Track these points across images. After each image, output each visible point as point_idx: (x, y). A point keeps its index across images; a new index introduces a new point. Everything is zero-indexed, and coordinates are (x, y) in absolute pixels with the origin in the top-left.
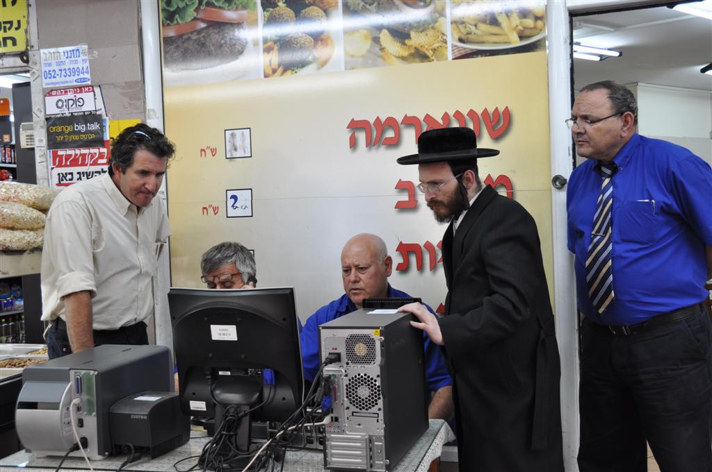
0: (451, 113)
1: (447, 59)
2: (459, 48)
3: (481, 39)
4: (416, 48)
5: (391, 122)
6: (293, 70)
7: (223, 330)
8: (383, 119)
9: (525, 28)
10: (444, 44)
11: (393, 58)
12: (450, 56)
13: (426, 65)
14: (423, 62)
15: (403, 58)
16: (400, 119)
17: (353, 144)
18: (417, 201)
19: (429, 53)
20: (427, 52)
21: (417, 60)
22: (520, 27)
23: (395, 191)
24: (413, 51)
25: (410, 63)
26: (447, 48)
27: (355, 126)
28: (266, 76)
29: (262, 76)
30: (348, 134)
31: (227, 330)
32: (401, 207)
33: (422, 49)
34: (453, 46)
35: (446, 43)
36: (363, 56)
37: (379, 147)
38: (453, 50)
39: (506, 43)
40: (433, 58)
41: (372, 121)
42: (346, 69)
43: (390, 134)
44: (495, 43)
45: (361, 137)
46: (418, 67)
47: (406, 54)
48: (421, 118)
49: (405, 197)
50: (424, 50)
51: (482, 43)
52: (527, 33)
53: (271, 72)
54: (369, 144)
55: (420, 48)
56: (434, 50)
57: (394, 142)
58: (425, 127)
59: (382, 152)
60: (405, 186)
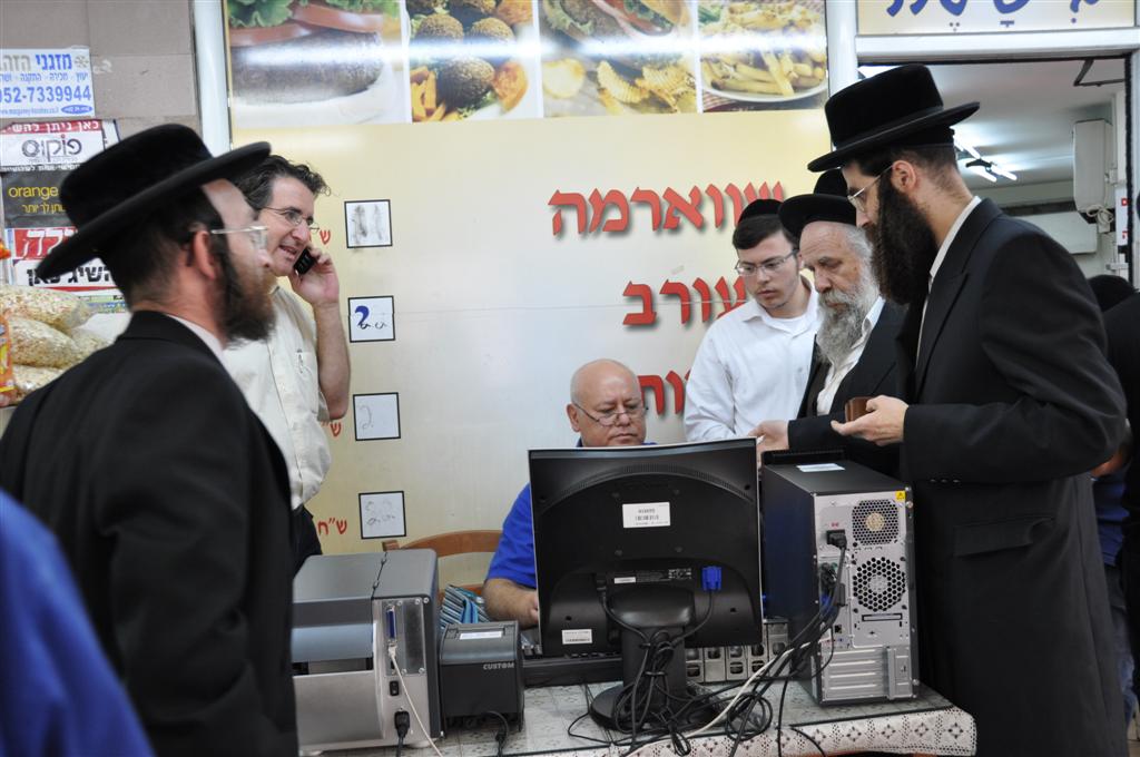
0: (703, 188)
1: (695, 110)
2: (711, 96)
3: (742, 86)
4: (651, 92)
5: (616, 198)
6: (461, 113)
7: (646, 511)
8: (604, 193)
9: (801, 76)
10: (691, 90)
11: (618, 103)
12: (700, 108)
13: (665, 117)
14: (662, 112)
15: (633, 105)
16: (629, 194)
17: (559, 228)
18: (655, 314)
19: (671, 101)
20: (667, 99)
21: (653, 109)
22: (794, 75)
23: (623, 299)
24: (647, 96)
25: (642, 113)
26: (695, 95)
27: (562, 201)
28: (415, 120)
29: (409, 118)
30: (550, 214)
31: (653, 510)
32: (633, 322)
33: (659, 94)
34: (704, 93)
35: (693, 87)
36: (571, 99)
37: (598, 234)
38: (704, 99)
39: (776, 94)
40: (676, 108)
41: (587, 195)
42: (546, 116)
43: (615, 215)
44: (761, 93)
45: (571, 218)
46: (654, 118)
47: (637, 99)
48: (660, 193)
49: (638, 308)
50: (663, 96)
51: (745, 91)
52: (803, 82)
53: (423, 114)
54: (584, 229)
55: (656, 92)
56: (677, 97)
57: (622, 229)
58: (666, 207)
59: (603, 242)
60: (638, 292)
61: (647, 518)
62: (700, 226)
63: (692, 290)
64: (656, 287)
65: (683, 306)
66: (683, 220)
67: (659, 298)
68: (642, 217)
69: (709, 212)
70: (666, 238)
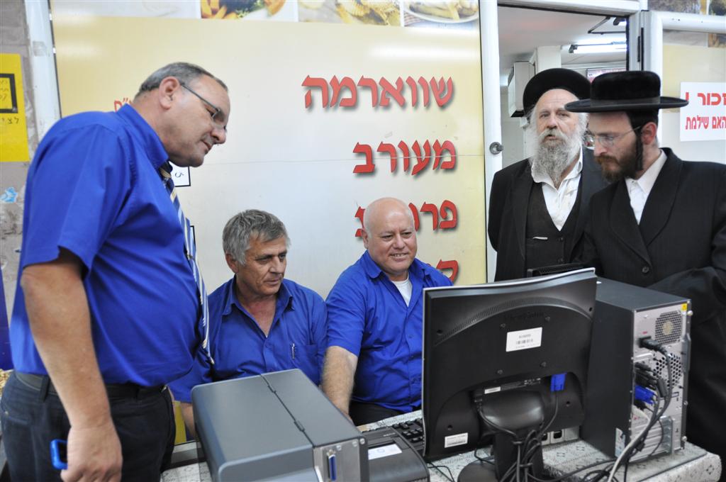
0: (404, 79)
1: (399, 25)
2: (410, 16)
3: (429, 11)
4: (371, 9)
5: (348, 83)
6: (238, 14)
7: (524, 336)
8: (340, 79)
9: (463, 7)
10: (397, 10)
11: (349, 16)
12: (403, 23)
13: (380, 27)
14: (378, 24)
15: (359, 18)
16: (356, 80)
17: (309, 103)
18: (374, 165)
19: (384, 17)
20: (381, 15)
21: (372, 21)
22: (460, 6)
23: (353, 155)
24: (368, 12)
25: (366, 23)
26: (399, 14)
27: (311, 83)
28: (204, 16)
29: (199, 16)
30: (303, 92)
31: (529, 335)
32: (361, 171)
33: (377, 11)
34: (405, 13)
35: (399, 8)
36: (318, 9)
37: (336, 108)
38: (405, 17)
39: (449, 18)
40: (387, 22)
41: (329, 80)
42: (300, 21)
43: (347, 95)
44: (440, 16)
45: (318, 96)
46: (372, 27)
47: (362, 13)
48: (377, 81)
49: (363, 161)
50: (379, 13)
51: (430, 14)
52: (465, 12)
53: (209, 12)
54: (326, 104)
55: (374, 9)
56: (388, 14)
57: (352, 105)
58: (381, 90)
59: (339, 114)
60: (362, 150)
61: (524, 342)
62: (403, 104)
63: (398, 149)
64: (375, 147)
65: (392, 160)
66: (392, 100)
67: (377, 155)
68: (365, 97)
69: (408, 95)
70: (381, 112)
